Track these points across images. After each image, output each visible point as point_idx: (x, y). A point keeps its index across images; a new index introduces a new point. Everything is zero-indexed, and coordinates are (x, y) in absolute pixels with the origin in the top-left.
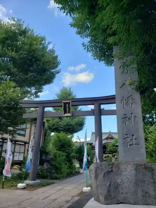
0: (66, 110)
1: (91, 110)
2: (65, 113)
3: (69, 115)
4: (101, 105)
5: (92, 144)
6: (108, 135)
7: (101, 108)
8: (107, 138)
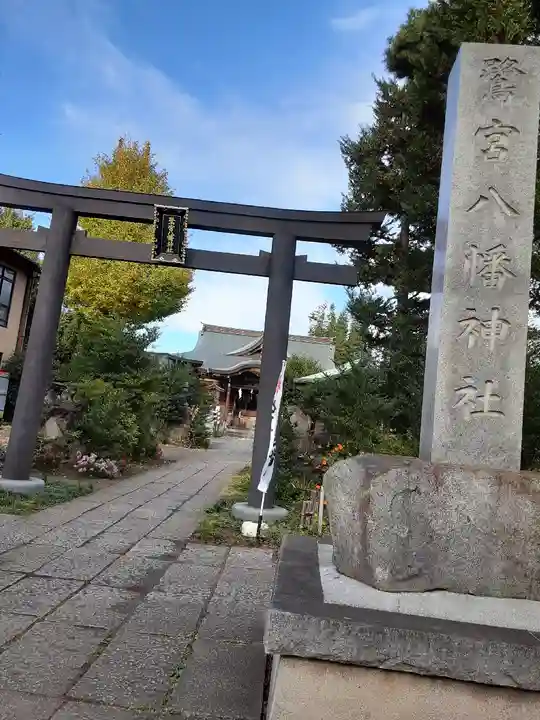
0: (166, 241)
1: (258, 254)
2: (158, 253)
3: (175, 261)
4: (298, 242)
5: (200, 364)
6: (257, 340)
7: (297, 254)
8: (254, 351)
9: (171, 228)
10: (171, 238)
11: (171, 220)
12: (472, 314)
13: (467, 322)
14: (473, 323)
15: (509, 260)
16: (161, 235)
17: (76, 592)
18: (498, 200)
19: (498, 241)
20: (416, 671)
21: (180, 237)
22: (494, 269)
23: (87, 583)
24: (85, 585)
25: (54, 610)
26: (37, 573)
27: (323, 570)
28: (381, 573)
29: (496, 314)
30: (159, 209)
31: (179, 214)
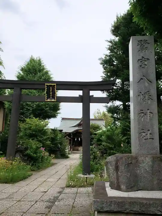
0: (50, 94)
1: (78, 96)
2: (48, 98)
3: (53, 100)
4: (90, 91)
5: (62, 130)
6: (79, 121)
7: (90, 95)
8: (79, 125)
9: (51, 90)
10: (51, 93)
11: (51, 88)
12: (142, 112)
13: (141, 114)
14: (142, 114)
15: (150, 96)
16: (48, 93)
17: (34, 205)
18: (146, 79)
19: (147, 90)
20: (135, 212)
21: (54, 93)
22: (147, 98)
23: (36, 202)
24: (36, 203)
25: (28, 210)
26: (21, 200)
27: (107, 189)
28: (123, 187)
29: (149, 111)
30: (47, 85)
31: (53, 86)
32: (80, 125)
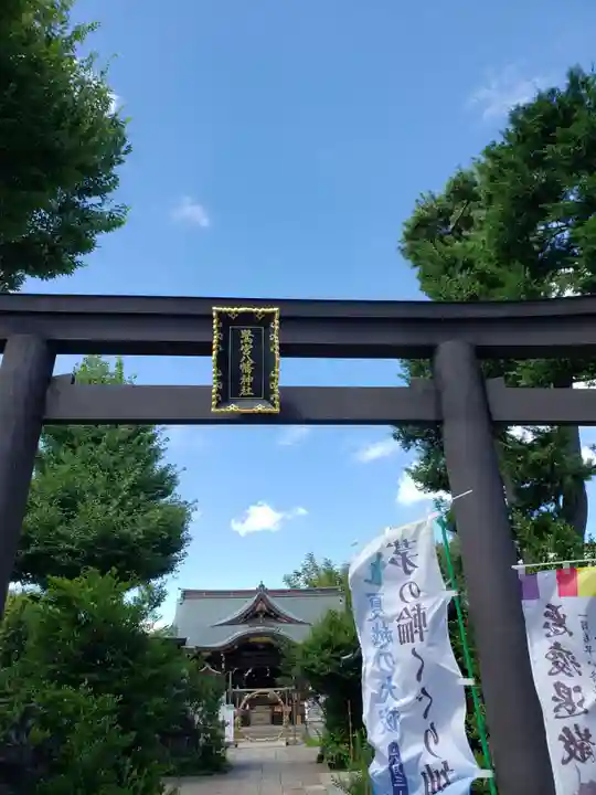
2: (223, 397)
3: (260, 408)
5: (183, 641)
6: (250, 602)
8: (249, 616)
9: (246, 349)
10: (246, 367)
11: (246, 334)
16: (227, 363)
31: (260, 323)
32: (256, 616)
